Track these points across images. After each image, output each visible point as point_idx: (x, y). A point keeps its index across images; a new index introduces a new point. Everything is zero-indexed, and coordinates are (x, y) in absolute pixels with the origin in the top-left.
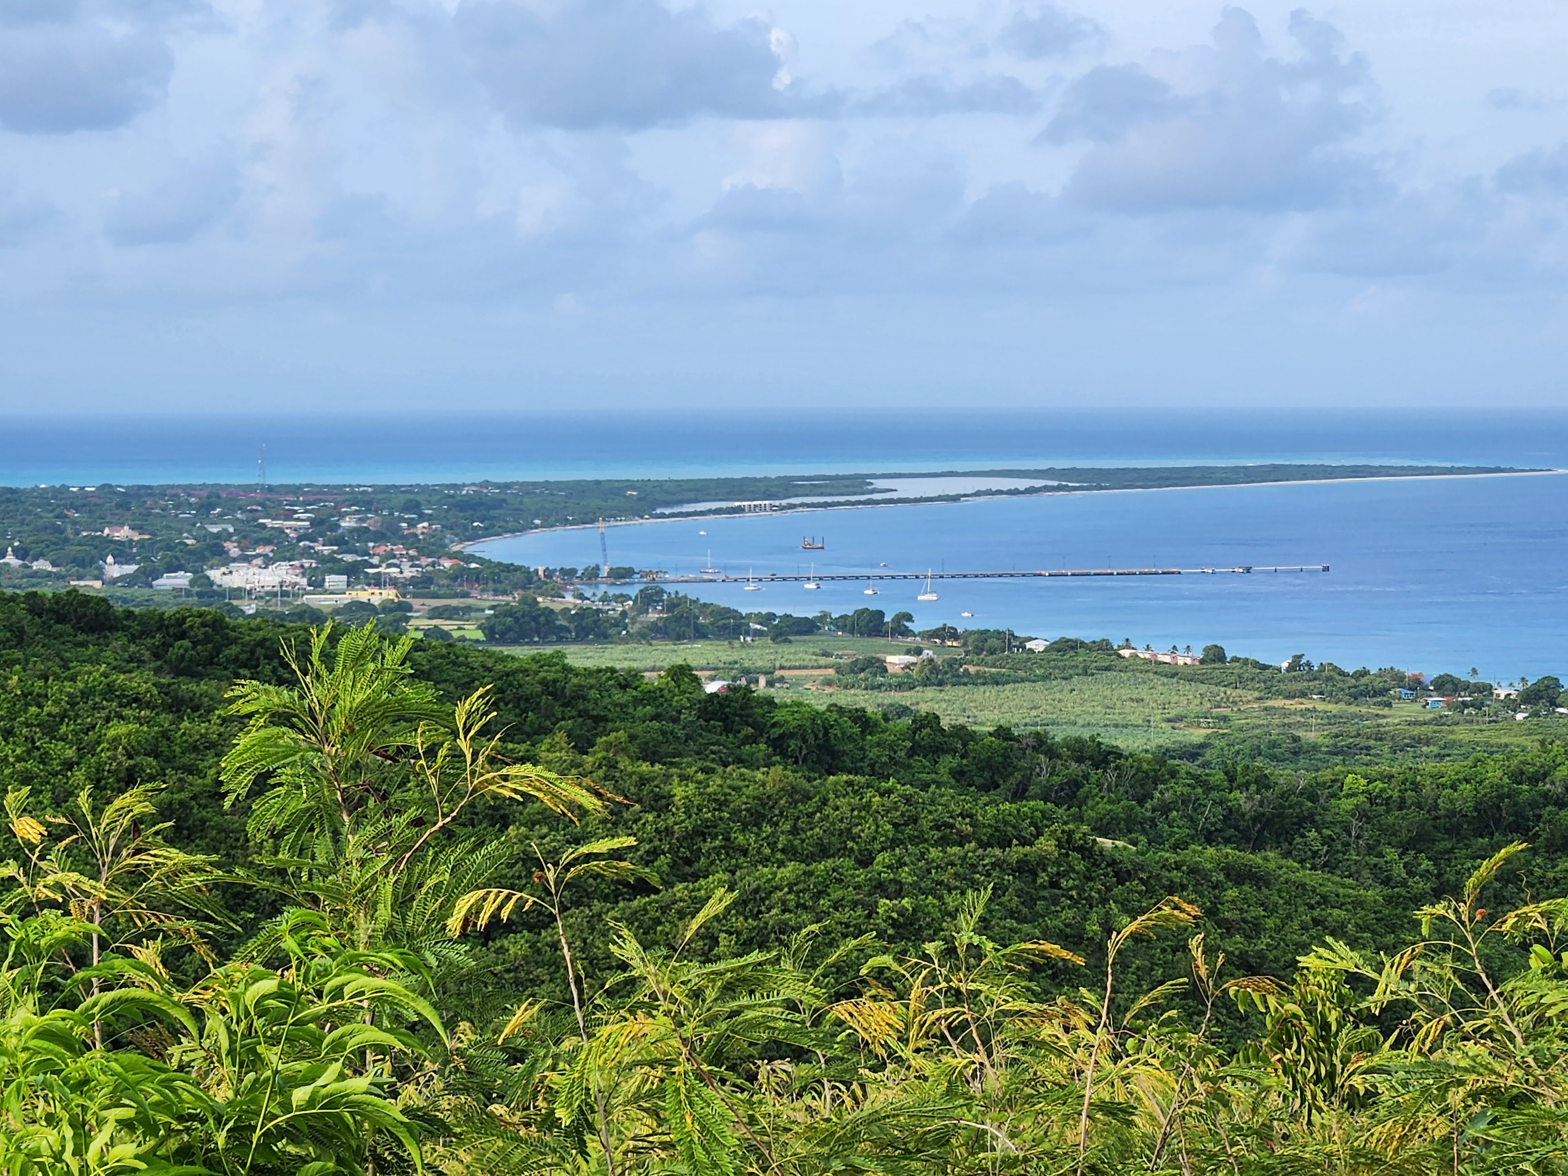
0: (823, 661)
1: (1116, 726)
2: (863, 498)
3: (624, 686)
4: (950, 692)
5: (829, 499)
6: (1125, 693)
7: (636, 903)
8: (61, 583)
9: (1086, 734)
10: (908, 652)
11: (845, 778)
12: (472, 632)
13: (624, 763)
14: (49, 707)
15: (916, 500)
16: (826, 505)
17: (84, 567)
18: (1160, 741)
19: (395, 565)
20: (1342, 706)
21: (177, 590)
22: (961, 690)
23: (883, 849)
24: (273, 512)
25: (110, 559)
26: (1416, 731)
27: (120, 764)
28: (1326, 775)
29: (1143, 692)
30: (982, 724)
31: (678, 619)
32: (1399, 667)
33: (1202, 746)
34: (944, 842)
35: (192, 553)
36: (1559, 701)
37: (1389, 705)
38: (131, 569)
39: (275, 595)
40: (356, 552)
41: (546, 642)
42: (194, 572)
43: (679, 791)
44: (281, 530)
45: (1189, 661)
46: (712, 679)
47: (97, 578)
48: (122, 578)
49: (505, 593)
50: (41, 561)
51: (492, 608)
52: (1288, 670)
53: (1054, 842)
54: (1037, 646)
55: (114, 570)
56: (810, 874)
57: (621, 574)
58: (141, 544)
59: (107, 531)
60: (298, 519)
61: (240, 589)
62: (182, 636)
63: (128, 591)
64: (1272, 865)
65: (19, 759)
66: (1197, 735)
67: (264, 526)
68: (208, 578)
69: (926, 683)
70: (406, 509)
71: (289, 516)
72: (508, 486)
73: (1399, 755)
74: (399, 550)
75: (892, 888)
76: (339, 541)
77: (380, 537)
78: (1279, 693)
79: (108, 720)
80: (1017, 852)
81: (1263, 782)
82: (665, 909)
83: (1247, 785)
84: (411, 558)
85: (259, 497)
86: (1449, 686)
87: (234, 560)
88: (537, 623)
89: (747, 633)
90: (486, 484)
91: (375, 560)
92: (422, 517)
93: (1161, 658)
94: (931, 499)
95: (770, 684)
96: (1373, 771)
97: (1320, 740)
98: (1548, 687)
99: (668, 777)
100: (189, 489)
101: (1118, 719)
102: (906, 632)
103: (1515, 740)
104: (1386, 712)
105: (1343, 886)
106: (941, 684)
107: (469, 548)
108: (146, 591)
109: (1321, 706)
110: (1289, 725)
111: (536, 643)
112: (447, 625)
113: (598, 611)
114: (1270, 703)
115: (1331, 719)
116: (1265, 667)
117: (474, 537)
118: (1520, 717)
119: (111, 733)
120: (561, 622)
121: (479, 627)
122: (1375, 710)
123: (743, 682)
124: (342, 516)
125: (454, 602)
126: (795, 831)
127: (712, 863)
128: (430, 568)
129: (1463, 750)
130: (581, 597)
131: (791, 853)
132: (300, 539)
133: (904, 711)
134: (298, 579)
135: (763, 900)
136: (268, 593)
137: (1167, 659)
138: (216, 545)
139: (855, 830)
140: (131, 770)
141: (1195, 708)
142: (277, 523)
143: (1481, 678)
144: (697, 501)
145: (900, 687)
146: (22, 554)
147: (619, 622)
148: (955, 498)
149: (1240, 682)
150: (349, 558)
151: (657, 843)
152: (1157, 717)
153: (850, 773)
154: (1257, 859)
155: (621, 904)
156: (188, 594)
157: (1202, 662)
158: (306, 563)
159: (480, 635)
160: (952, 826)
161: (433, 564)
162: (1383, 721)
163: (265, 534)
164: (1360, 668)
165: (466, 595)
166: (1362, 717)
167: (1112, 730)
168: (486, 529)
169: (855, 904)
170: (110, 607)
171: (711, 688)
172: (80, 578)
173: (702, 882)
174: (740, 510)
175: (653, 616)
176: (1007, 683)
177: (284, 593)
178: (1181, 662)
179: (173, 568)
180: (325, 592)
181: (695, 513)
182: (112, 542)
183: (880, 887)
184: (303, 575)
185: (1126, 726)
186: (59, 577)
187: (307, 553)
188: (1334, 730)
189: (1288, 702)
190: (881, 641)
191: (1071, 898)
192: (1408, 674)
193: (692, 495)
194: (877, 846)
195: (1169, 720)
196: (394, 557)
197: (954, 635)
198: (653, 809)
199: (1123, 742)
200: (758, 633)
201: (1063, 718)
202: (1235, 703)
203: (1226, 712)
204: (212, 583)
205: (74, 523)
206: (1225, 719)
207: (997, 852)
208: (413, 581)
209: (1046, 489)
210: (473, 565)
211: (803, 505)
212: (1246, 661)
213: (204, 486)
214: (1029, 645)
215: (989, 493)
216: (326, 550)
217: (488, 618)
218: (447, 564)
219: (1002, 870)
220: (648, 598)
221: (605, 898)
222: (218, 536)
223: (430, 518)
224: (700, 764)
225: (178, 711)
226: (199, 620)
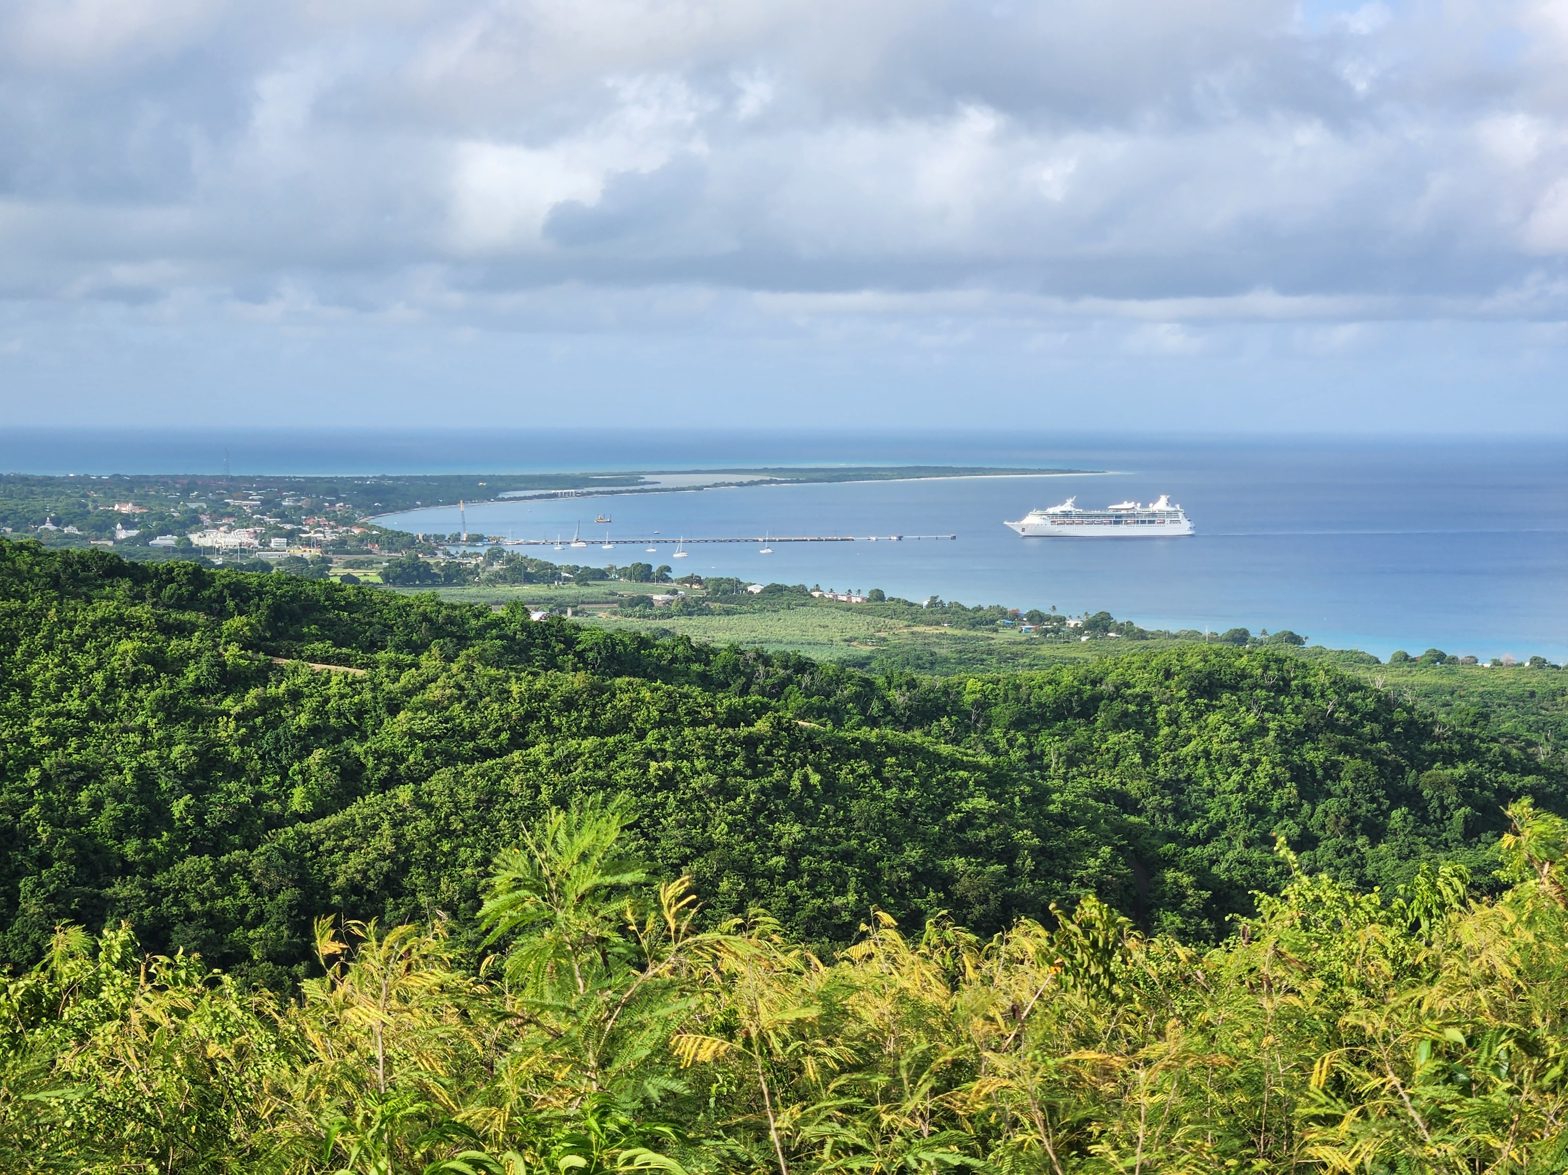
0: (610, 598)
1: (809, 644)
2: (638, 488)
3: (477, 617)
4: (696, 620)
5: (615, 489)
6: (816, 621)
7: (486, 764)
8: (84, 542)
9: (789, 649)
10: (668, 592)
11: (627, 679)
12: (374, 577)
13: (479, 668)
14: (77, 630)
15: (674, 490)
16: (613, 493)
17: (101, 531)
18: (840, 654)
19: (320, 532)
20: (964, 632)
21: (167, 549)
22: (703, 619)
23: (652, 728)
24: (235, 495)
25: (119, 526)
26: (1014, 649)
27: (127, 670)
28: (954, 679)
29: (827, 621)
30: (718, 642)
31: (514, 569)
32: (1003, 605)
33: (868, 658)
34: (694, 723)
35: (176, 522)
36: (1110, 628)
37: (996, 631)
38: (134, 533)
39: (236, 552)
40: (292, 522)
41: (423, 585)
42: (179, 535)
43: (515, 688)
44: (240, 507)
45: (859, 600)
46: (537, 610)
47: (110, 539)
48: (128, 539)
49: (396, 551)
50: (70, 527)
51: (388, 561)
52: (928, 606)
53: (768, 724)
54: (756, 589)
55: (122, 534)
56: (605, 744)
57: (475, 539)
58: (141, 516)
59: (117, 507)
60: (252, 500)
61: (211, 547)
62: (172, 580)
63: (132, 548)
64: (918, 740)
65: (57, 666)
66: (865, 650)
67: (228, 504)
68: (188, 539)
69: (680, 613)
70: (328, 493)
71: (246, 498)
72: (398, 479)
73: (1003, 665)
74: (323, 520)
75: (659, 755)
76: (282, 516)
77: (311, 513)
78: (921, 622)
79: (119, 639)
80: (744, 731)
81: (912, 684)
82: (506, 768)
83: (900, 686)
84: (332, 527)
85: (224, 483)
86: (1037, 618)
87: (207, 527)
88: (419, 572)
89: (560, 579)
90: (383, 478)
91: (307, 528)
92: (339, 499)
93: (840, 598)
94: (683, 489)
95: (575, 614)
96: (988, 676)
97: (950, 655)
98: (1103, 619)
99: (507, 679)
100: (175, 479)
101: (811, 639)
102: (666, 579)
103: (1081, 655)
104: (994, 635)
105: (967, 755)
106: (690, 614)
107: (372, 521)
108: (145, 548)
109: (950, 631)
110: (929, 644)
111: (418, 586)
112: (356, 573)
113: (459, 564)
114: (915, 629)
115: (956, 639)
116: (912, 605)
117: (376, 513)
118: (1084, 639)
119: (121, 648)
120: (436, 570)
121: (380, 574)
122: (986, 634)
123: (556, 613)
124: (284, 498)
125: (362, 557)
126: (593, 715)
127: (537, 737)
128: (344, 534)
129: (1046, 662)
130: (448, 554)
131: (590, 731)
132: (253, 514)
133: (665, 632)
134: (252, 541)
135: (572, 762)
136: (231, 550)
137: (845, 599)
138: (194, 517)
139: (635, 715)
140: (135, 674)
141: (863, 632)
142: (237, 503)
143: (1059, 613)
144: (525, 489)
145: (662, 616)
146: (56, 522)
147: (474, 572)
148: (700, 488)
149: (895, 615)
150: (288, 527)
151: (500, 723)
152: (837, 638)
153: (630, 676)
154: (909, 736)
155: (476, 765)
156: (175, 550)
157: (868, 600)
158: (258, 529)
159: (379, 580)
160: (699, 713)
161: (347, 531)
162: (993, 642)
163: (229, 509)
164: (976, 605)
165: (370, 552)
166: (977, 639)
167: (807, 647)
168: (383, 507)
169: (634, 765)
170: (120, 560)
171: (536, 617)
172: (97, 539)
173: (531, 750)
174: (555, 496)
175: (496, 567)
176: (735, 614)
177: (243, 551)
178: (854, 600)
179: (163, 532)
180: (271, 550)
181: (525, 498)
182: (121, 514)
183: (650, 754)
184: (256, 538)
185: (816, 644)
186: (83, 538)
187: (259, 523)
188: (960, 647)
189: (928, 628)
190: (649, 585)
191: (781, 762)
192: (1009, 609)
193: (523, 485)
194: (649, 726)
195: (846, 640)
196: (320, 526)
197: (699, 581)
198: (498, 700)
199: (815, 655)
200: (567, 579)
201: (774, 638)
202: (891, 628)
203: (883, 634)
204: (191, 544)
205: (94, 501)
206: (884, 639)
207: (730, 730)
208: (333, 543)
209: (762, 482)
210: (375, 532)
211: (597, 492)
212: (899, 601)
213: (185, 477)
214: (750, 589)
215: (724, 484)
216: (272, 521)
217: (385, 568)
218: (356, 531)
219: (734, 743)
220: (494, 555)
221: (465, 761)
222: (195, 511)
223: (344, 500)
224: (529, 669)
225: (169, 633)
226: (183, 570)
